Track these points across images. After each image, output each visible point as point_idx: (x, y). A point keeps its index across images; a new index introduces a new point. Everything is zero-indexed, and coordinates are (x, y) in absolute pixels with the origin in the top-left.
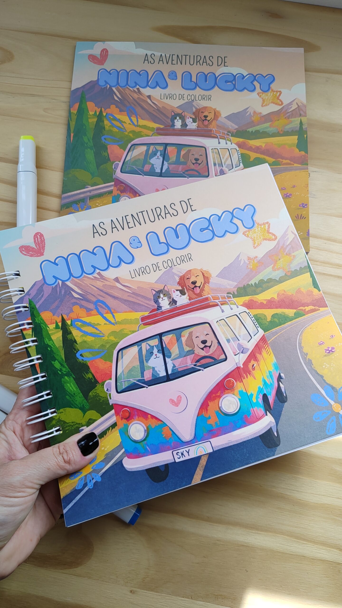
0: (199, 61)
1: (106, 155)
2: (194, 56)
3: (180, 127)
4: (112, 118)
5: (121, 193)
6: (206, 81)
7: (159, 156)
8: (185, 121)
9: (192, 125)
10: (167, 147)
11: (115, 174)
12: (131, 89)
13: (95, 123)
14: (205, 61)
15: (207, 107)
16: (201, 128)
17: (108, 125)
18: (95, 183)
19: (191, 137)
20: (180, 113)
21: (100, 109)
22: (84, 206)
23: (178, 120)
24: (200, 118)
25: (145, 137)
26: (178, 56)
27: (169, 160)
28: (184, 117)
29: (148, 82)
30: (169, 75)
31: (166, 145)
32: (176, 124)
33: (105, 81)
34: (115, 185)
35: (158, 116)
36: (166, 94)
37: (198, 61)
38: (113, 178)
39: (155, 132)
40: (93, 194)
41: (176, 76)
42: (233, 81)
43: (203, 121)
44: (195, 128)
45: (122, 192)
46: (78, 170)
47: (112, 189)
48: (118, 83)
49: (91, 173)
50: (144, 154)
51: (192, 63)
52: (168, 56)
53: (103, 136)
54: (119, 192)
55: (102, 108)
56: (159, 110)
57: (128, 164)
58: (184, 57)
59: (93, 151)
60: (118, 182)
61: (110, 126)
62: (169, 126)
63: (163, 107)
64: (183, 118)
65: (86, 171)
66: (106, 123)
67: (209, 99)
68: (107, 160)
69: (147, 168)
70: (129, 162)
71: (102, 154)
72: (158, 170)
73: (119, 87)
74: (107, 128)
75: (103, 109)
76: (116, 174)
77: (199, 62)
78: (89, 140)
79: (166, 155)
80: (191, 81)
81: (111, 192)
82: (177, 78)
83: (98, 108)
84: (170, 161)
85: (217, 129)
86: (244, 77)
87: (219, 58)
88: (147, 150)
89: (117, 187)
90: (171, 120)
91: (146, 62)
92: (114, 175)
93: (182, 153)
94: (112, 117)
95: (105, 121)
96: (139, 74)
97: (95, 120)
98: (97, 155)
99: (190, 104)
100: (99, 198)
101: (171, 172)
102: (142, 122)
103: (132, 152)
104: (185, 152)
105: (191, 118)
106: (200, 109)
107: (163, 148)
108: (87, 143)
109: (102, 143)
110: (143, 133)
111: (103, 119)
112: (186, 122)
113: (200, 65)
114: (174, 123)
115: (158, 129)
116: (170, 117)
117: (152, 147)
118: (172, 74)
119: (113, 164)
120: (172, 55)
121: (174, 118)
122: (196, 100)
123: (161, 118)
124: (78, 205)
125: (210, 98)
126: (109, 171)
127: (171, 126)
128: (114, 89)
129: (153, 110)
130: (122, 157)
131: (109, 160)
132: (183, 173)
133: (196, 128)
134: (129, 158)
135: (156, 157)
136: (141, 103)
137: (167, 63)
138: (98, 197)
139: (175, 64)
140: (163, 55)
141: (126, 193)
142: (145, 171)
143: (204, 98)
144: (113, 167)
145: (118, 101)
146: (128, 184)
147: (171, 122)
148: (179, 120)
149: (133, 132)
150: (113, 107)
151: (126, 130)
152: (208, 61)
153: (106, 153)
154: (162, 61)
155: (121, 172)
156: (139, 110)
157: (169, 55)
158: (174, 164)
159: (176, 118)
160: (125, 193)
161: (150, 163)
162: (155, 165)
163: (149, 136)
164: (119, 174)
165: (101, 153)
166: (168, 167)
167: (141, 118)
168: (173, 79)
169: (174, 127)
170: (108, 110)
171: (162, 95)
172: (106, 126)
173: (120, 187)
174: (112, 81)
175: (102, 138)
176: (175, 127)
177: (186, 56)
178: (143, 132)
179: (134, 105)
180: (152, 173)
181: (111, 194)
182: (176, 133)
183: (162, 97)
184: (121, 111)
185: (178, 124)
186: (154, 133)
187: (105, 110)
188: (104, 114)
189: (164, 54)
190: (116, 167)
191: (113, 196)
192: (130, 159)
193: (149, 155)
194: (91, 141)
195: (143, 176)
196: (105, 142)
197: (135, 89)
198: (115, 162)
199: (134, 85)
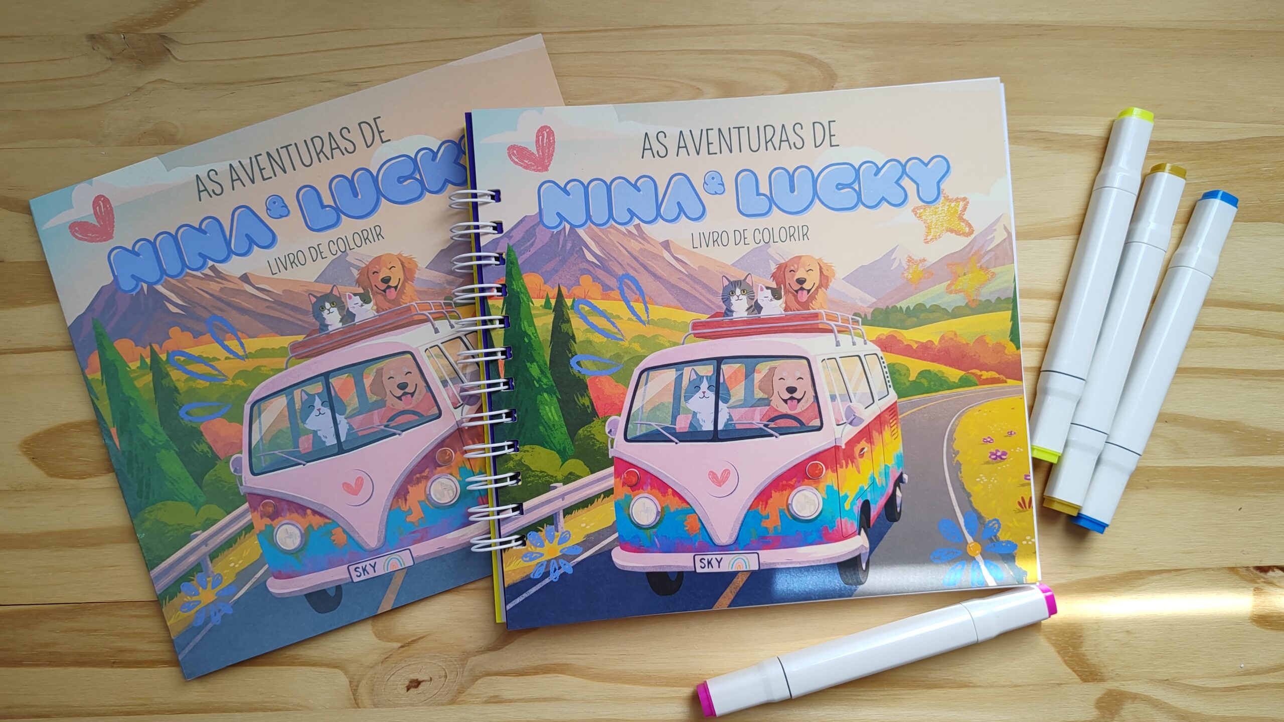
0: (321, 151)
1: (205, 450)
2: (305, 141)
3: (340, 325)
4: (184, 360)
5: (273, 520)
6: (355, 194)
7: (320, 407)
8: (344, 306)
9: (365, 312)
10: (330, 380)
11: (241, 485)
12: (198, 273)
13: (151, 385)
14: (334, 146)
15: (380, 257)
16: (387, 310)
17: (183, 379)
18: (207, 519)
19: (371, 338)
20: (329, 291)
21: (149, 348)
22: (206, 580)
23: (329, 310)
24: (374, 288)
25: (273, 375)
26: (268, 154)
27: (346, 410)
28: (340, 298)
29: (228, 244)
30: (268, 209)
31: (326, 376)
32: (328, 322)
33: (133, 276)
34: (253, 508)
35: (283, 316)
36: (279, 258)
37: (318, 151)
38: (242, 494)
39: (291, 355)
40: (214, 545)
41: (286, 206)
42: (414, 172)
43: (384, 291)
44: (373, 315)
45: (273, 516)
46: (159, 505)
47: (251, 520)
48: (163, 272)
49: (190, 502)
50: (287, 414)
51: (307, 161)
52: (246, 162)
53: (180, 407)
54: (267, 521)
55: (153, 345)
56: (278, 302)
57: (261, 449)
58: (283, 152)
59: (172, 451)
60: (256, 499)
61: (186, 380)
62: (315, 332)
63: (284, 291)
64: (338, 302)
65: (176, 501)
66: (175, 375)
67: (378, 236)
68: (211, 460)
69: (305, 444)
70: (261, 446)
71: (197, 450)
72: (331, 441)
73: (169, 279)
74: (181, 386)
75: (156, 347)
76: (244, 484)
77: (322, 153)
78: (155, 431)
79: (334, 399)
80: (323, 207)
81: (249, 527)
82: (289, 211)
83: (145, 348)
84: (348, 412)
85: (421, 300)
86: (435, 154)
87: (362, 125)
88: (291, 404)
89: (258, 512)
90: (314, 316)
91: (204, 195)
92: (241, 488)
93: (367, 382)
94: (182, 358)
95: (171, 373)
96: (200, 230)
97: (149, 378)
98: (186, 456)
99: (340, 263)
100: (231, 549)
101: (360, 434)
102: (253, 344)
103: (258, 421)
104: (373, 378)
105: (355, 295)
106: (367, 267)
107: (321, 386)
108: (153, 440)
109: (187, 425)
110: (265, 368)
111: (166, 369)
112: (348, 309)
113: (328, 159)
114: (324, 319)
115: (295, 347)
116: (311, 310)
117: (297, 393)
118: (274, 203)
119: (228, 462)
120: (256, 157)
121: (318, 309)
122: (350, 249)
123: (291, 320)
124: (192, 582)
125: (380, 234)
126: (226, 482)
127: (320, 328)
128: (159, 288)
129: (267, 307)
130: (241, 440)
131: (216, 457)
132: (386, 426)
133: (376, 314)
134: (259, 438)
135: (315, 412)
136: (232, 299)
137: (253, 182)
138: (228, 548)
139: (271, 178)
140: (236, 164)
141: (281, 516)
142: (303, 453)
143: (367, 238)
144: (232, 470)
145: (180, 313)
146: (279, 496)
147: (316, 319)
148: (332, 310)
149: (242, 374)
150: (175, 331)
151: (224, 375)
152: (343, 144)
153: (204, 444)
154: (239, 179)
155: (253, 474)
156: (234, 317)
157: (249, 161)
158: (359, 415)
159: (323, 308)
160: (280, 518)
161: (307, 431)
162: (319, 430)
163: (280, 370)
164: (251, 482)
165: (193, 449)
166: (350, 426)
167: (248, 335)
168: (281, 217)
169: (328, 330)
170: (168, 344)
171: (273, 263)
172: (178, 385)
173: (263, 508)
174: (148, 270)
175: (181, 415)
176: (330, 328)
177: (286, 147)
178: (265, 366)
179: (221, 310)
180: (320, 453)
181: (253, 531)
182: (336, 342)
183: (275, 270)
184: (197, 335)
185: (333, 319)
186: (290, 358)
187: (161, 348)
188: (164, 357)
189: (237, 161)
190: (238, 468)
191: (257, 534)
192: (261, 439)
193: (298, 414)
194: (161, 430)
195: (304, 465)
196: (191, 421)
197: (207, 271)
198: (232, 456)
199: (201, 261)
